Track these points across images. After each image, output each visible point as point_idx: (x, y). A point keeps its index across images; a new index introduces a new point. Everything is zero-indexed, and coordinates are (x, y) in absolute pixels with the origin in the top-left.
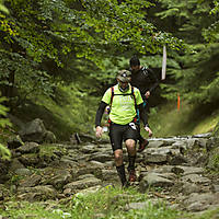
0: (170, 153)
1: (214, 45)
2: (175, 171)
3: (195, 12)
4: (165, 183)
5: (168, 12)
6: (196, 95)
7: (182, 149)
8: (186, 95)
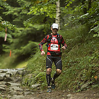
0: (5, 76)
1: (29, 29)
2: (7, 84)
3: (21, 13)
4: (2, 89)
5: (9, 12)
6: (19, 51)
7: (10, 75)
8: (14, 51)
